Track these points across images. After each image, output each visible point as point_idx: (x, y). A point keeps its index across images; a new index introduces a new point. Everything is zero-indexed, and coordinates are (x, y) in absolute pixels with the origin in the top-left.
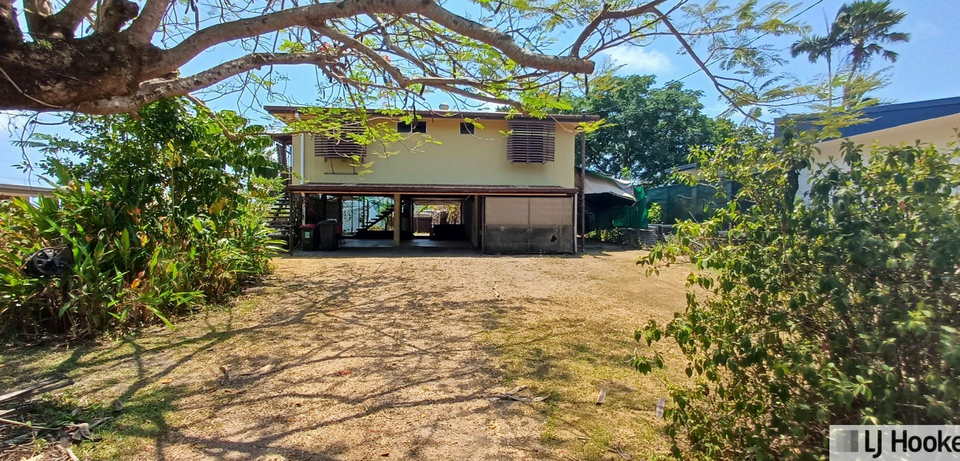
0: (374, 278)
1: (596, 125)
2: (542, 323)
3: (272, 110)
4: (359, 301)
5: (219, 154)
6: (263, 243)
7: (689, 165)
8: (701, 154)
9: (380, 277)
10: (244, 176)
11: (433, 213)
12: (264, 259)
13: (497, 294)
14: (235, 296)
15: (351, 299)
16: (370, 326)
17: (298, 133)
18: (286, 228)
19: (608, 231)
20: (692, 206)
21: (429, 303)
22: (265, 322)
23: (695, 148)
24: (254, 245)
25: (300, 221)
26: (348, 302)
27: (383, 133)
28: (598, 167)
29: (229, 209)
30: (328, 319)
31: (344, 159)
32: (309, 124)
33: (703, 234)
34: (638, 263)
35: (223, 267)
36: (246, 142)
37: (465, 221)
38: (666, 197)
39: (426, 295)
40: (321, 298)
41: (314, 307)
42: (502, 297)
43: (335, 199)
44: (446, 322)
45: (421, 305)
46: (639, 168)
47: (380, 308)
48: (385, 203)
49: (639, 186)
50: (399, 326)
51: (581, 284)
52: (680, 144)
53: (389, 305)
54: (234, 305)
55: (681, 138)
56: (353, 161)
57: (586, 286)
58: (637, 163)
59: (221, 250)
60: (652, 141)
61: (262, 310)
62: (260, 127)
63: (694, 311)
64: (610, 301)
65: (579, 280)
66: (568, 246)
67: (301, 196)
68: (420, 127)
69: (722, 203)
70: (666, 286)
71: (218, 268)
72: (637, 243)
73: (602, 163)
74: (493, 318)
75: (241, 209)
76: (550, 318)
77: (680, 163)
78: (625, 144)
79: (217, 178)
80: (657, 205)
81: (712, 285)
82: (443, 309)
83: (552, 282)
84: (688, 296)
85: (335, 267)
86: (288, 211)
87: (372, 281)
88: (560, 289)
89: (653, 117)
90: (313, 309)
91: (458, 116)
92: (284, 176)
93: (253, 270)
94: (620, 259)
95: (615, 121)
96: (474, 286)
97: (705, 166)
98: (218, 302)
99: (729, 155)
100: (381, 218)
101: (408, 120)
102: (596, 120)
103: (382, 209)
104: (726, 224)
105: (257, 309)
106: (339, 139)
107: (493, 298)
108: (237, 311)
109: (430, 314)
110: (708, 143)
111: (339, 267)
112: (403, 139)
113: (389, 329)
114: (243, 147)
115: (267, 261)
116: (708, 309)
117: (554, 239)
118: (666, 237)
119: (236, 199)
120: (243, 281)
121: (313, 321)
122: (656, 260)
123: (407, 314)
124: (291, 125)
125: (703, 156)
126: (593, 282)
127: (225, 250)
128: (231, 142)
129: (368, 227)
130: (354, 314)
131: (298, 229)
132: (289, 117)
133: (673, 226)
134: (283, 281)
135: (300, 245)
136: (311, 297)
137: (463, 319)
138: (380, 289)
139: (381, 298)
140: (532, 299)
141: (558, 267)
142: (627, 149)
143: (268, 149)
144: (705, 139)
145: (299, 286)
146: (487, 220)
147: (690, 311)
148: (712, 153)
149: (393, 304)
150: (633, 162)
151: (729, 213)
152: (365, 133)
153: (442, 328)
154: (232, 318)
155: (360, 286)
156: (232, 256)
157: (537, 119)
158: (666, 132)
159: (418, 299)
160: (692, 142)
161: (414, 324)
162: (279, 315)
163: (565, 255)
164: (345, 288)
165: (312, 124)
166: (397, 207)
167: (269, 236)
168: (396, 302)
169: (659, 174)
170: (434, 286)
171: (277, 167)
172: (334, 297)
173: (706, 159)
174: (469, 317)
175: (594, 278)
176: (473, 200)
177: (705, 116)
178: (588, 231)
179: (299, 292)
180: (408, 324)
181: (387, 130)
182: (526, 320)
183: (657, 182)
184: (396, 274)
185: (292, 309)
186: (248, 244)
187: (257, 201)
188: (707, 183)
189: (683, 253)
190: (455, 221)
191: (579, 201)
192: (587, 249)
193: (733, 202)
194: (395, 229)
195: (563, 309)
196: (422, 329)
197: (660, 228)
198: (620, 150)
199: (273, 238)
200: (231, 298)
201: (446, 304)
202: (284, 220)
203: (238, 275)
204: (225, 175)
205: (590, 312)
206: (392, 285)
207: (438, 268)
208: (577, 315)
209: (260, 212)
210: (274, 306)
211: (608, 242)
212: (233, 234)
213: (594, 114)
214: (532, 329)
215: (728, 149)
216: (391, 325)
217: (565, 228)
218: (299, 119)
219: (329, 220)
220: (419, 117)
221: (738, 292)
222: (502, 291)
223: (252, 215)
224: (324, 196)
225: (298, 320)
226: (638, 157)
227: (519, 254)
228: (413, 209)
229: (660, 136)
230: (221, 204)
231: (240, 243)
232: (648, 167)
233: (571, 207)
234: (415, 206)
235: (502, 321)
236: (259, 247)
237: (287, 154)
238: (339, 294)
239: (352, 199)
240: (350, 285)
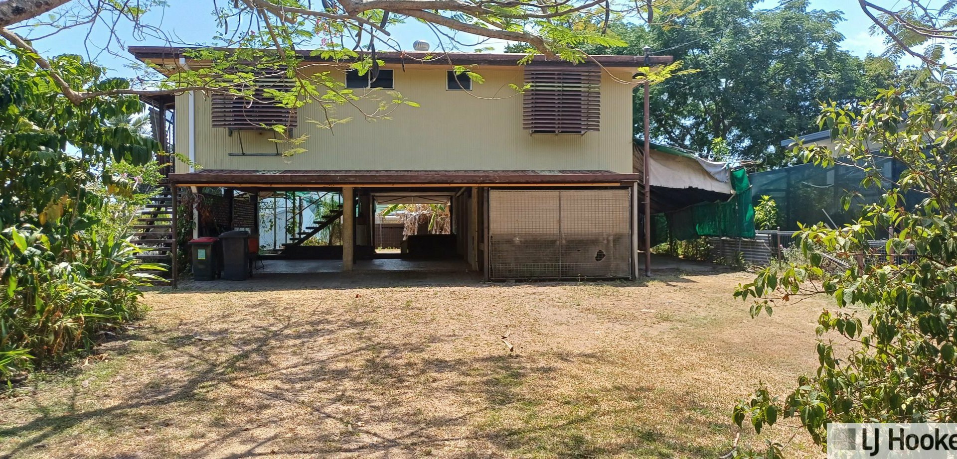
0: (312, 324)
1: (665, 73)
2: (583, 394)
3: (141, 53)
4: (286, 361)
5: (55, 126)
6: (129, 268)
7: (820, 134)
8: (838, 115)
9: (320, 322)
10: (97, 160)
11: (406, 216)
12: (130, 294)
13: (510, 347)
14: (81, 357)
15: (272, 358)
16: (303, 403)
17: (183, 90)
18: (167, 245)
19: (689, 242)
20: (828, 200)
21: (401, 362)
22: (131, 398)
23: (829, 105)
24: (113, 270)
25: (190, 233)
26: (268, 363)
27: (323, 89)
28: (671, 138)
29: (71, 215)
30: (236, 392)
31: (261, 131)
32: (201, 76)
33: (844, 247)
34: (737, 294)
35: (63, 309)
36: (98, 106)
37: (458, 229)
38: (784, 186)
39: (395, 349)
40: (223, 357)
41: (210, 374)
42: (517, 351)
43: (248, 195)
44: (429, 394)
45: (387, 366)
46: (739, 139)
47: (321, 373)
48: (328, 201)
49: (740, 168)
50: (350, 401)
51: (646, 329)
52: (806, 100)
53: (334, 367)
54: (79, 371)
55: (808, 90)
56: (276, 134)
57: (654, 332)
58: (735, 132)
59: (59, 281)
60: (760, 96)
61: (126, 379)
62: (121, 82)
63: (830, 374)
64: (695, 357)
65: (643, 323)
66: (624, 266)
67: (191, 193)
68: (383, 79)
69: (875, 195)
70: (787, 332)
71: (53, 312)
72: (738, 261)
73: (677, 132)
74: (504, 386)
75: (93, 215)
76: (596, 384)
77: (806, 129)
78: (715, 101)
79: (53, 165)
80: (769, 200)
81: (860, 331)
82: (423, 372)
83: (598, 326)
84: (820, 350)
85: (248, 306)
86: (170, 216)
87: (308, 327)
88: (612, 336)
89: (761, 56)
90: (211, 375)
91: (442, 60)
92: (161, 160)
93: (110, 313)
94: (709, 287)
95: (696, 65)
96: (473, 333)
97: (846, 134)
98: (55, 367)
99: (885, 117)
100: (322, 226)
101: (362, 69)
102: (665, 64)
103: (323, 210)
104: (881, 231)
105: (118, 378)
106: (252, 99)
107: (502, 353)
108: (86, 382)
109: (401, 381)
110: (851, 99)
111: (254, 306)
112: (356, 98)
113: (335, 406)
114: (94, 115)
115: (134, 299)
116: (854, 371)
117: (600, 256)
118: (785, 251)
119: (83, 199)
120: (96, 331)
121: (210, 396)
122: (768, 290)
123: (365, 381)
124: (172, 77)
125: (843, 118)
126: (666, 325)
127: (64, 282)
128: (75, 105)
129: (301, 240)
130: (278, 383)
131: (186, 245)
132: (170, 64)
133: (795, 233)
134: (161, 331)
135: (190, 270)
136: (205, 356)
137: (453, 389)
138: (320, 340)
139: (322, 356)
140: (567, 355)
141: (607, 302)
142: (718, 110)
143: (134, 117)
144: (848, 90)
145: (187, 339)
146: (491, 226)
147: (824, 374)
148: (858, 112)
149: (341, 366)
150: (727, 129)
151: (887, 211)
152: (294, 89)
153: (421, 404)
154: (76, 392)
155: (288, 337)
156: (77, 291)
157: (570, 64)
158: (783, 80)
159: (382, 355)
160: (825, 96)
161: (374, 398)
162: (154, 387)
163: (618, 282)
164: (264, 341)
165: (207, 76)
166: (348, 209)
167: (139, 258)
168: (347, 361)
169: (772, 149)
170: (410, 335)
171: (149, 145)
172: (245, 355)
173: (847, 122)
174: (465, 384)
175: (667, 319)
176: (470, 196)
177: (846, 54)
178: (655, 242)
179: (187, 349)
180: (366, 397)
181: (329, 84)
182: (556, 387)
183: (770, 160)
184: (347, 317)
185: (175, 377)
186: (103, 271)
187: (119, 201)
188: (850, 162)
189: (812, 277)
190: (442, 229)
191: (641, 195)
192: (655, 271)
193: (892, 192)
194: (346, 243)
195: (618, 370)
196: (389, 406)
197: (775, 236)
198: (707, 111)
199: (146, 260)
200: (74, 360)
201: (428, 363)
202: (162, 232)
203: (86, 322)
204: (66, 159)
205: (661, 374)
206: (341, 334)
207: (414, 305)
208: (640, 379)
209: (125, 219)
210: (146, 372)
211: (689, 259)
212: (79, 255)
213: (661, 54)
214: (567, 403)
215: (883, 106)
216: (338, 400)
217: (618, 238)
218: (186, 68)
219: (237, 229)
220: (381, 63)
221: (902, 342)
222: (517, 341)
223: (111, 223)
224: (229, 191)
225: (186, 394)
226: (737, 123)
227: (544, 281)
228: (374, 211)
229: (773, 87)
230: (60, 206)
231: (90, 270)
232: (753, 138)
233: (627, 204)
234: (377, 206)
235: (517, 390)
236: (122, 276)
237: (167, 124)
238: (254, 350)
239: (275, 196)
240: (270, 335)
